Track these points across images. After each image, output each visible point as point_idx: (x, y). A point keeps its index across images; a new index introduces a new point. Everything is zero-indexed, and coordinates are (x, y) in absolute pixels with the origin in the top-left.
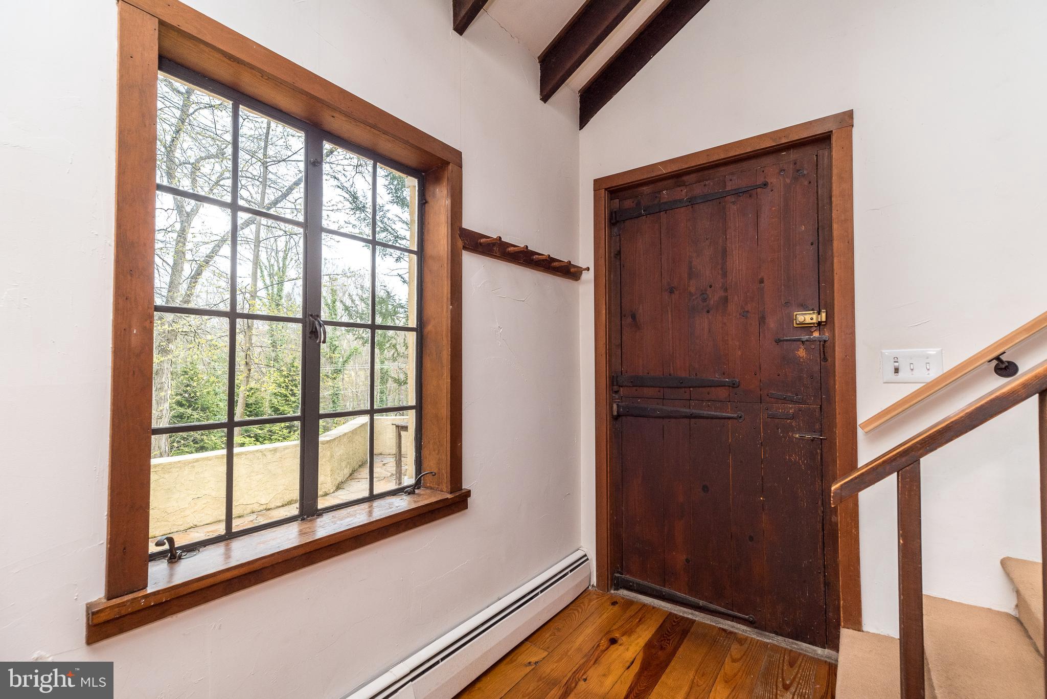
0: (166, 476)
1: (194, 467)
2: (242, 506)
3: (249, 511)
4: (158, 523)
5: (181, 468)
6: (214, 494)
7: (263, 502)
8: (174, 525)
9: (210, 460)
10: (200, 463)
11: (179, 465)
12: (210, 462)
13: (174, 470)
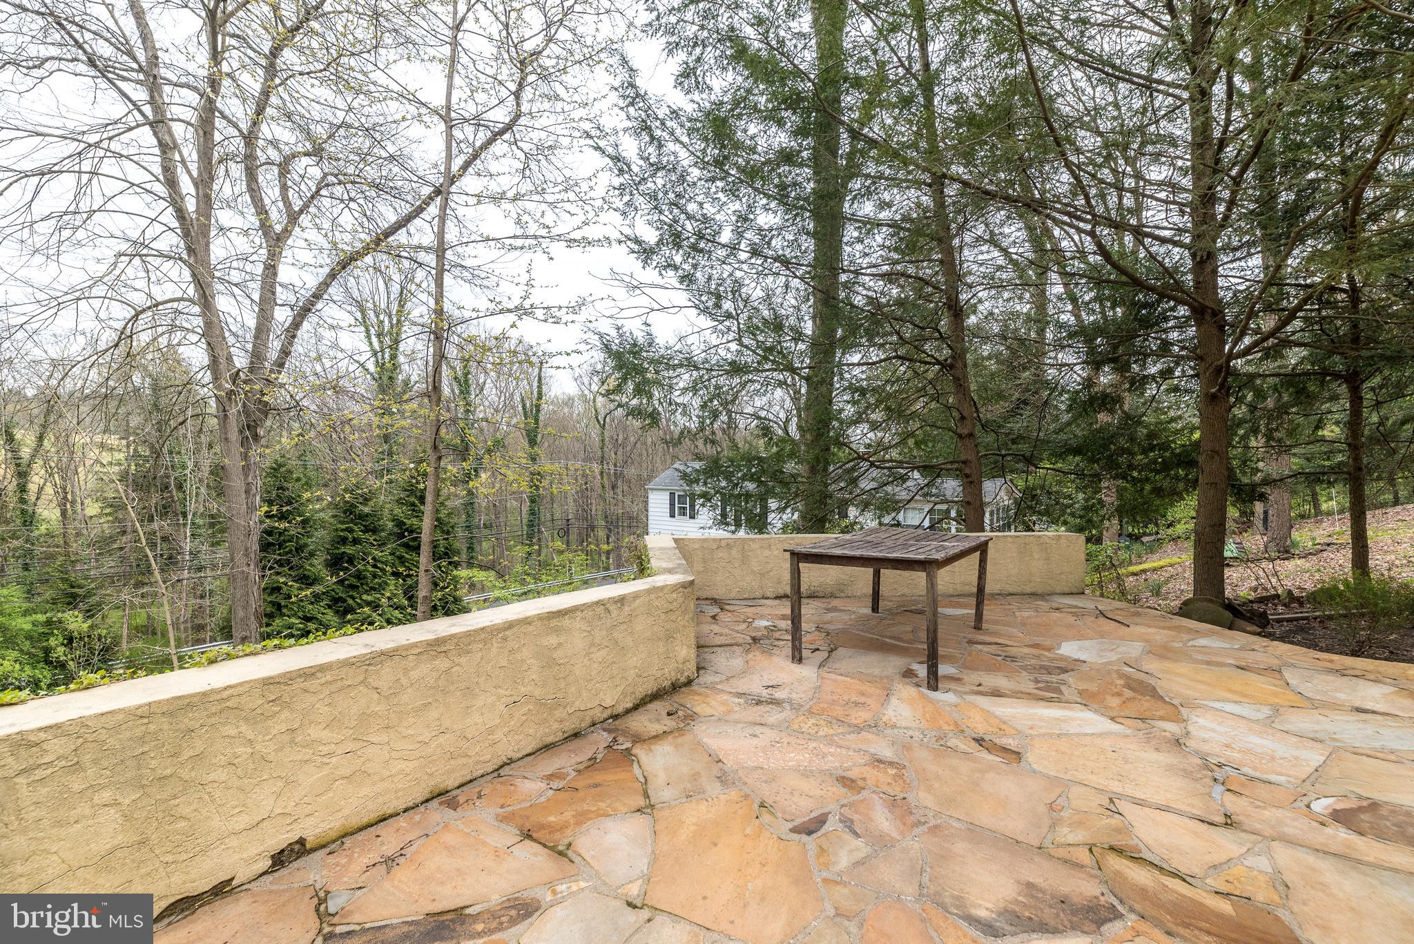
0: (463, 660)
1: (505, 639)
2: (578, 714)
3: (588, 721)
4: (452, 762)
5: (485, 642)
6: (537, 692)
7: (608, 703)
8: (478, 762)
9: (530, 624)
10: (515, 629)
11: (483, 636)
12: (530, 628)
13: (475, 647)
